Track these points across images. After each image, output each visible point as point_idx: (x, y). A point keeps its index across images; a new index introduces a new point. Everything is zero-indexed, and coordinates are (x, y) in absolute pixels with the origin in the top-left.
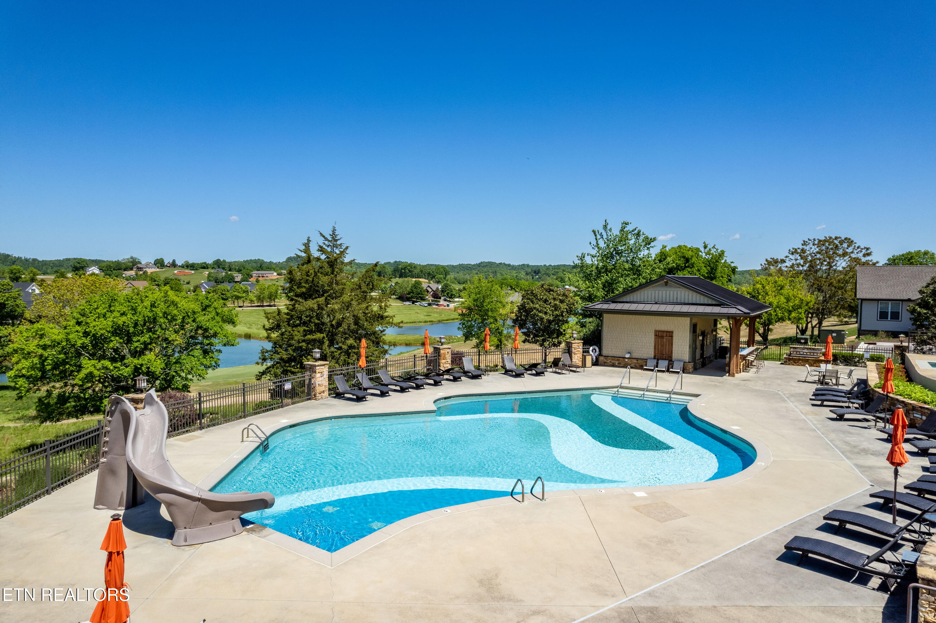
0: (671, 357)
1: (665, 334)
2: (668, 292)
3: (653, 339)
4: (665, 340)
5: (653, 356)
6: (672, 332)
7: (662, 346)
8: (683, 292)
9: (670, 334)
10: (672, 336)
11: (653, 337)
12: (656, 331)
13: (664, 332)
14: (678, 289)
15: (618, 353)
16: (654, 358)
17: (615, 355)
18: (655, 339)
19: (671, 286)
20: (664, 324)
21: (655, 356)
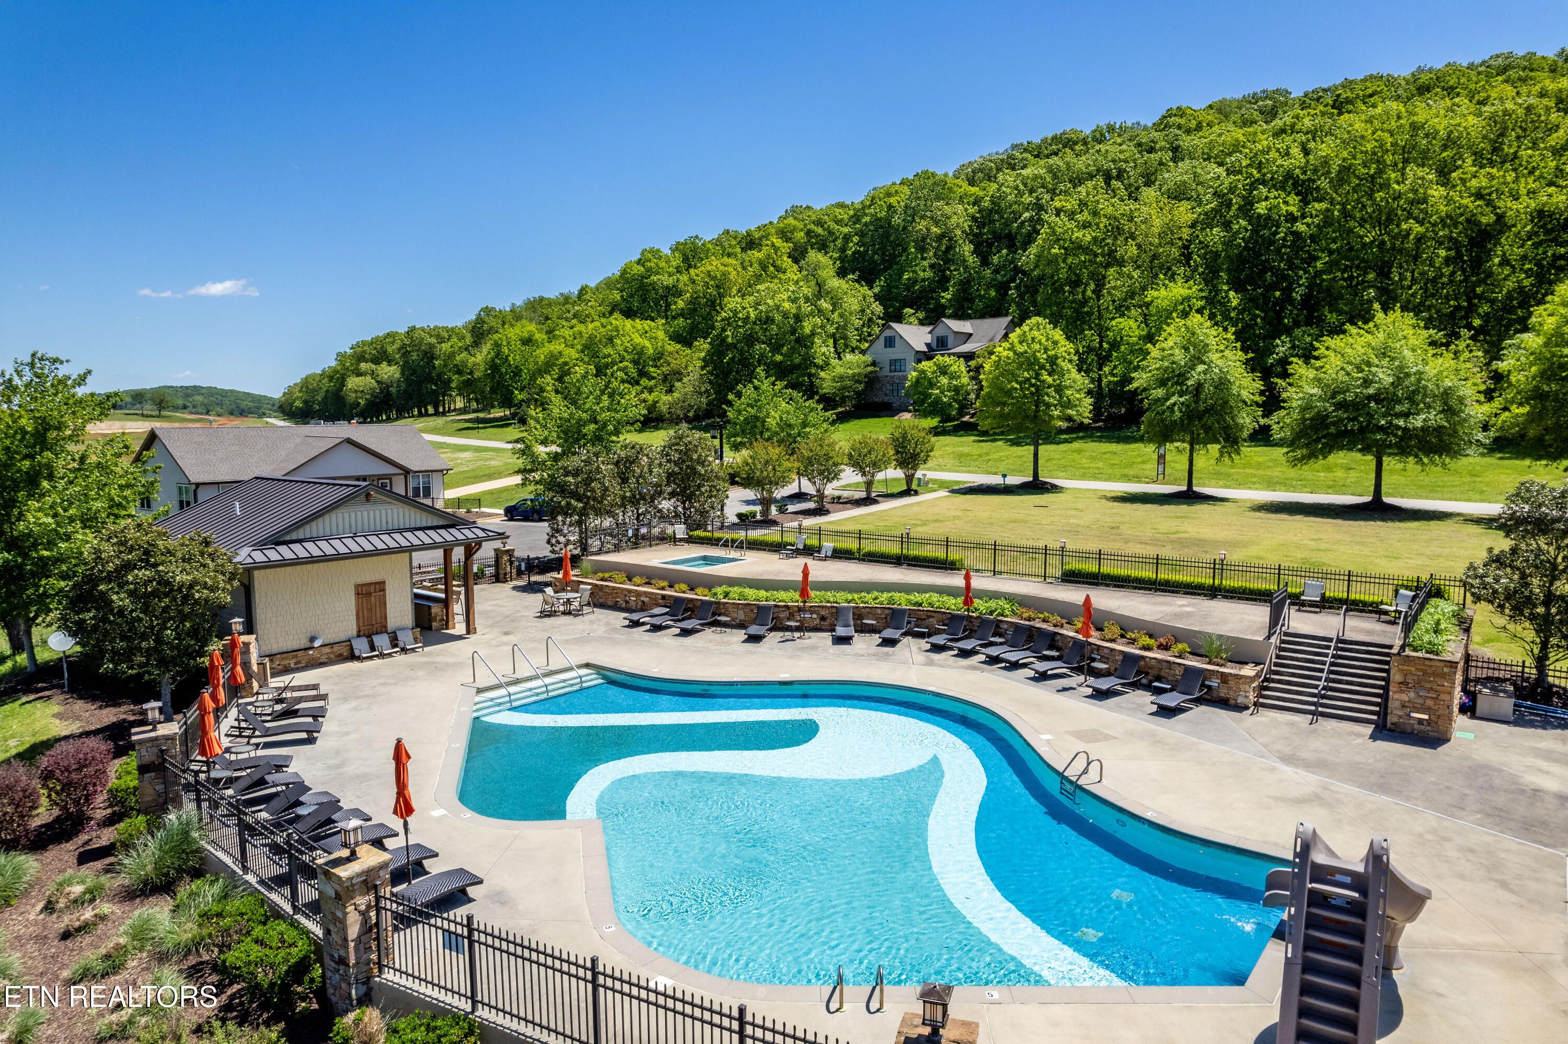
0: (386, 627)
1: (372, 588)
2: (372, 513)
3: (353, 603)
4: (373, 599)
5: (355, 633)
6: (384, 583)
7: (370, 610)
8: (395, 511)
9: (380, 586)
10: (384, 590)
11: (353, 597)
12: (357, 586)
13: (370, 584)
14: (387, 507)
15: (289, 643)
16: (359, 636)
17: (285, 650)
18: (357, 600)
19: (375, 503)
20: (369, 572)
21: (359, 632)
